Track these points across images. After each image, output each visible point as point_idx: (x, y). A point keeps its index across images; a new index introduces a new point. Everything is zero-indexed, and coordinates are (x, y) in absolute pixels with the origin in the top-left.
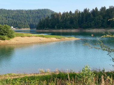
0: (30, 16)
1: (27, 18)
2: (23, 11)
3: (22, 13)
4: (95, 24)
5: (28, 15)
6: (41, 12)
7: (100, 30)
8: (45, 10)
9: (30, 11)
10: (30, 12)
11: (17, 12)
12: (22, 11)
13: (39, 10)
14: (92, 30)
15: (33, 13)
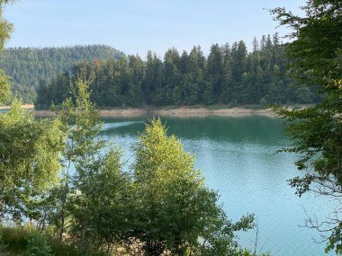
0: (51, 66)
1: (40, 72)
2: (30, 51)
3: (26, 59)
4: (183, 93)
5: (44, 65)
6: (84, 56)
7: (193, 111)
8: (95, 47)
9: (51, 52)
10: (51, 56)
11: (9, 56)
12: (27, 51)
13: (80, 49)
14: (174, 111)
15: (59, 58)
